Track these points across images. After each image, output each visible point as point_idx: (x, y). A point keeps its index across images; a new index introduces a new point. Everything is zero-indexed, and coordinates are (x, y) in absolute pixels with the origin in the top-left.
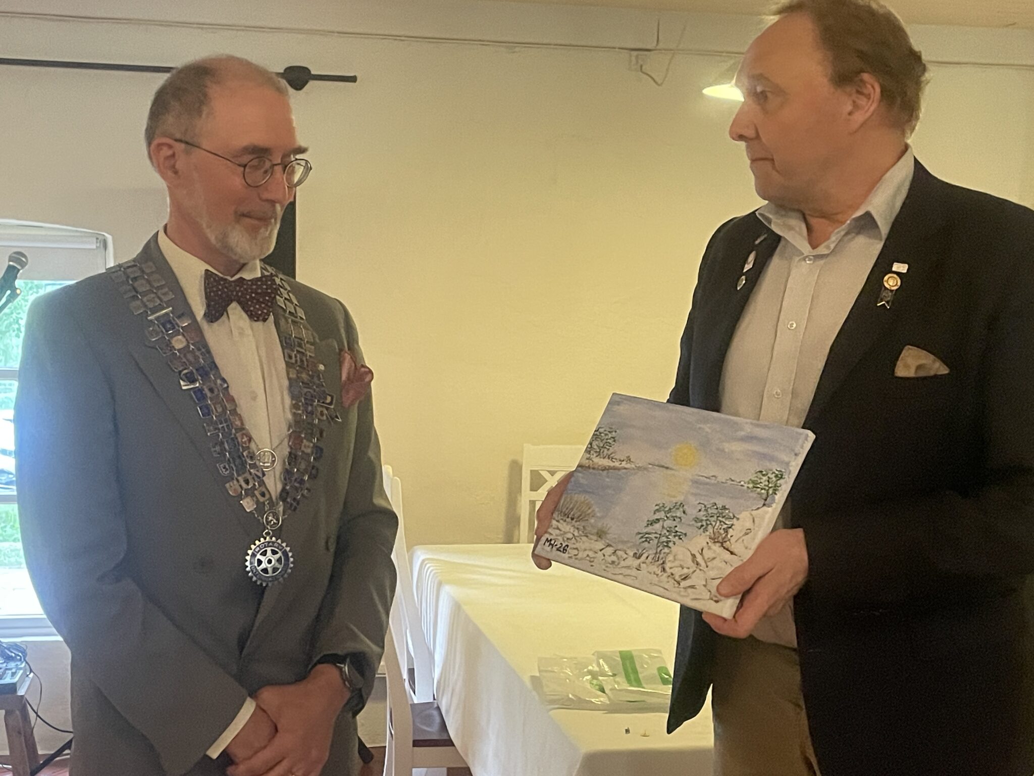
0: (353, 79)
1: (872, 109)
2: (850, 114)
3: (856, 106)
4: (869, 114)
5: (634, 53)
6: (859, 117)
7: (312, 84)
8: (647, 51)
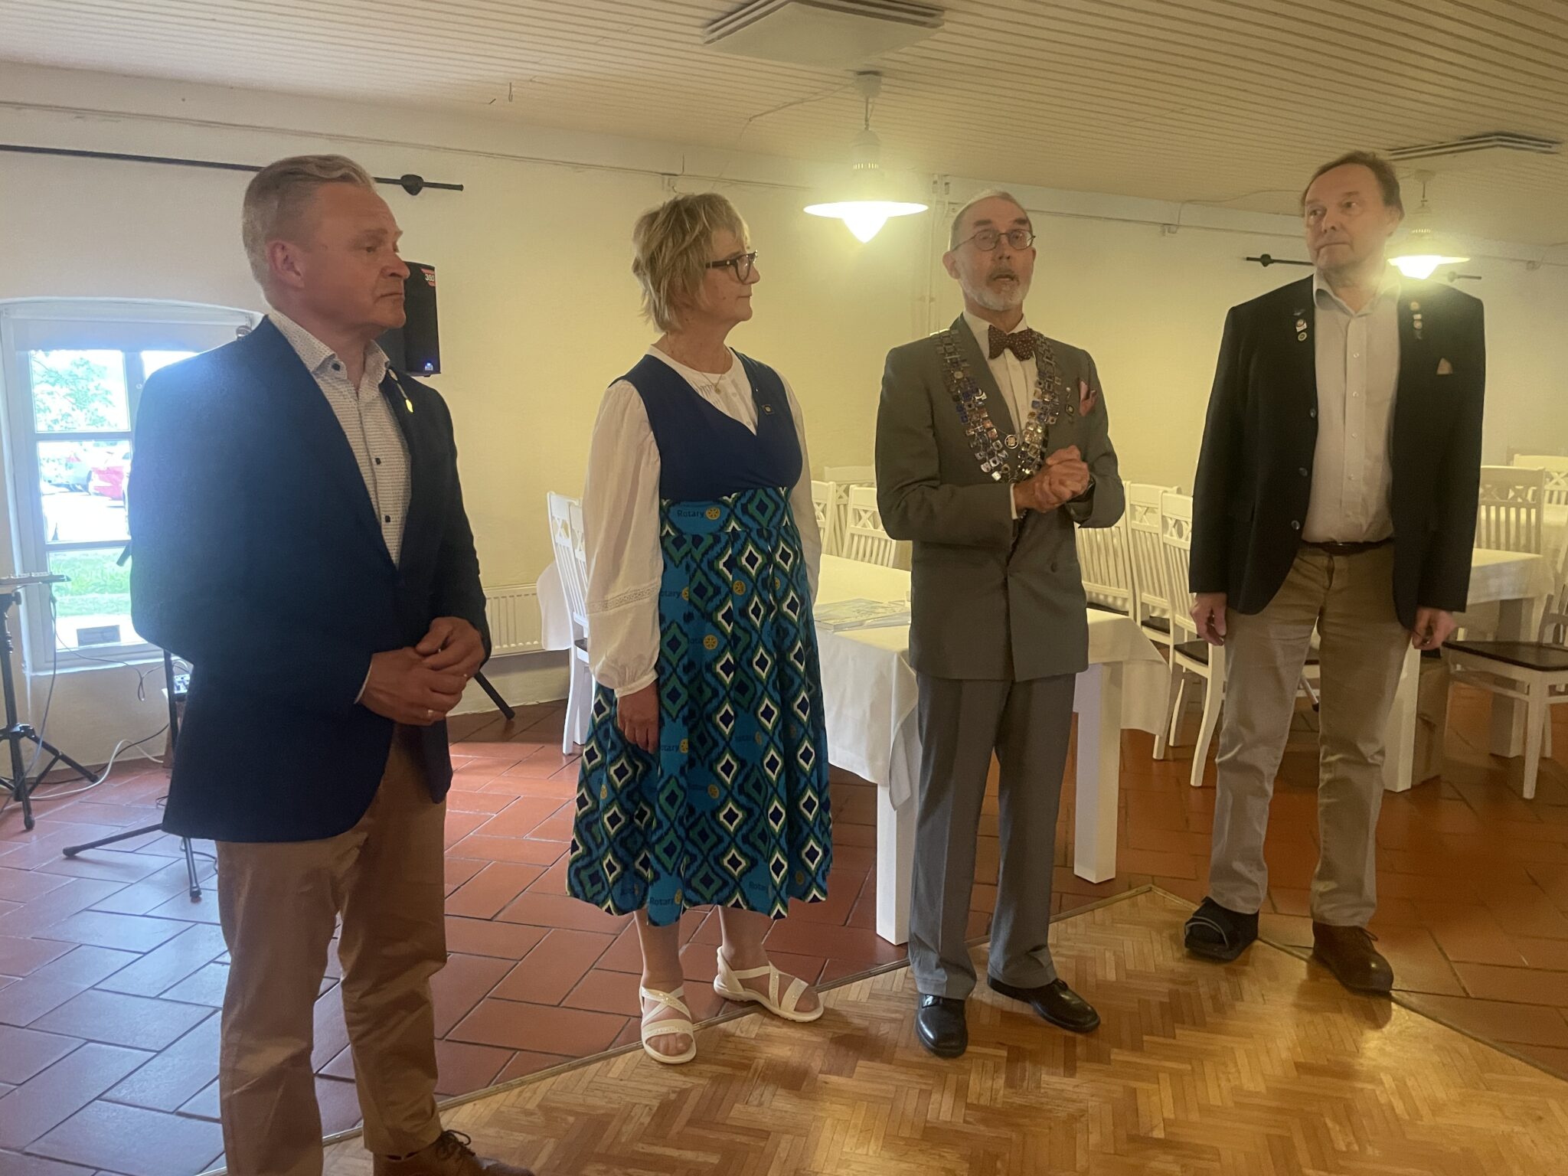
0: (460, 188)
5: (667, 177)
7: (425, 190)
8: (676, 175)
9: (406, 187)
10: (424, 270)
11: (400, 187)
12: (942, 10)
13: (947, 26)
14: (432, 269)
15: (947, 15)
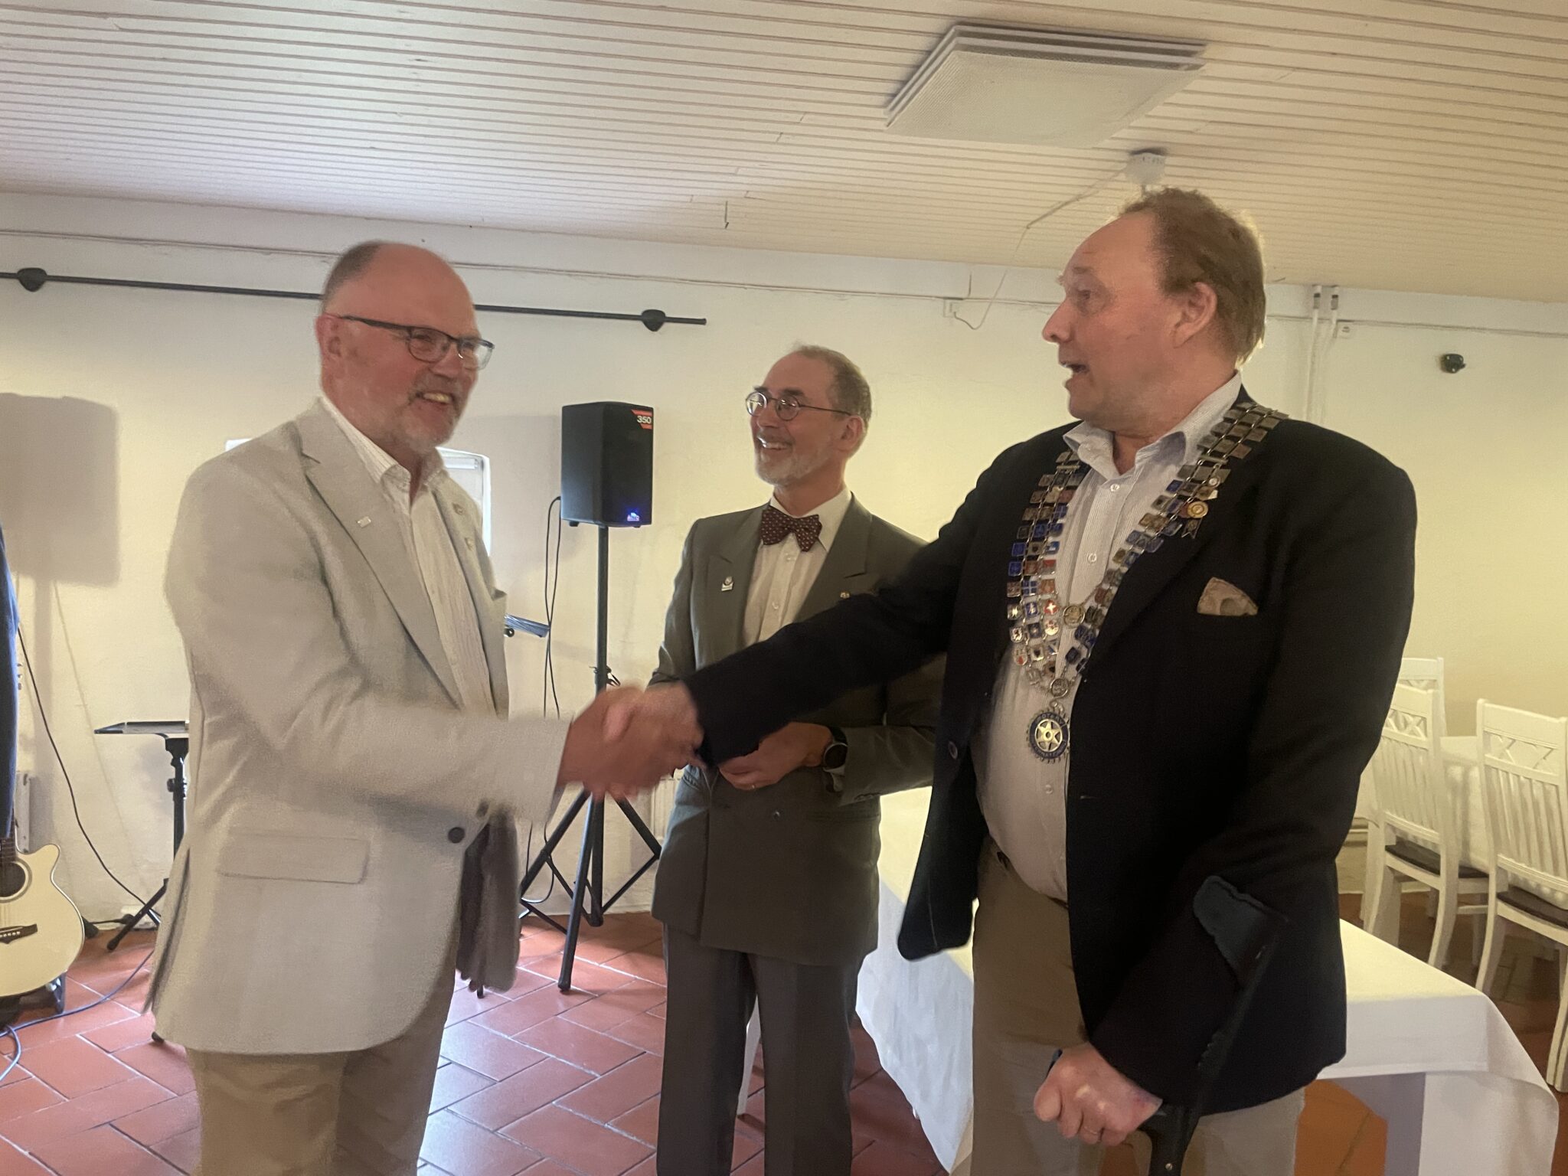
0: (703, 322)
1: (1203, 323)
2: (1178, 325)
3: (1185, 318)
4: (1198, 328)
6: (1188, 330)
7: (666, 326)
8: (961, 299)
9: (646, 324)
10: (635, 412)
11: (640, 324)
12: (1201, 43)
13: (1209, 69)
14: (650, 410)
15: (1210, 51)
